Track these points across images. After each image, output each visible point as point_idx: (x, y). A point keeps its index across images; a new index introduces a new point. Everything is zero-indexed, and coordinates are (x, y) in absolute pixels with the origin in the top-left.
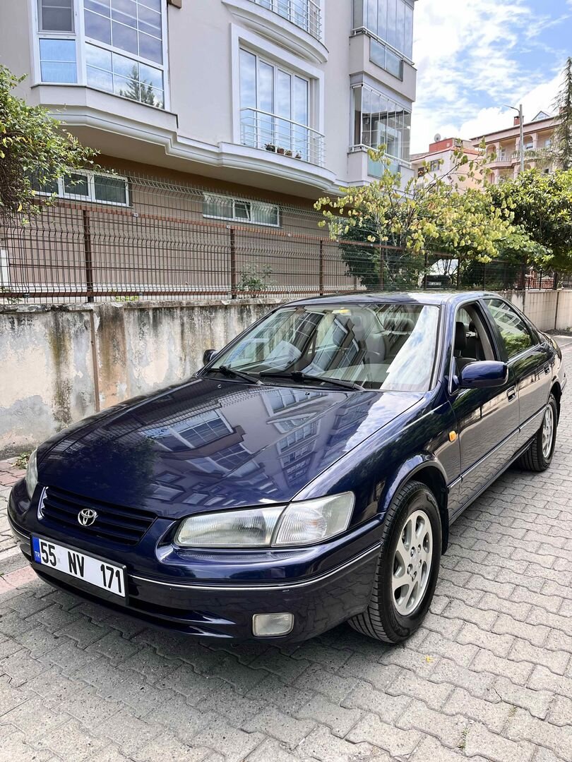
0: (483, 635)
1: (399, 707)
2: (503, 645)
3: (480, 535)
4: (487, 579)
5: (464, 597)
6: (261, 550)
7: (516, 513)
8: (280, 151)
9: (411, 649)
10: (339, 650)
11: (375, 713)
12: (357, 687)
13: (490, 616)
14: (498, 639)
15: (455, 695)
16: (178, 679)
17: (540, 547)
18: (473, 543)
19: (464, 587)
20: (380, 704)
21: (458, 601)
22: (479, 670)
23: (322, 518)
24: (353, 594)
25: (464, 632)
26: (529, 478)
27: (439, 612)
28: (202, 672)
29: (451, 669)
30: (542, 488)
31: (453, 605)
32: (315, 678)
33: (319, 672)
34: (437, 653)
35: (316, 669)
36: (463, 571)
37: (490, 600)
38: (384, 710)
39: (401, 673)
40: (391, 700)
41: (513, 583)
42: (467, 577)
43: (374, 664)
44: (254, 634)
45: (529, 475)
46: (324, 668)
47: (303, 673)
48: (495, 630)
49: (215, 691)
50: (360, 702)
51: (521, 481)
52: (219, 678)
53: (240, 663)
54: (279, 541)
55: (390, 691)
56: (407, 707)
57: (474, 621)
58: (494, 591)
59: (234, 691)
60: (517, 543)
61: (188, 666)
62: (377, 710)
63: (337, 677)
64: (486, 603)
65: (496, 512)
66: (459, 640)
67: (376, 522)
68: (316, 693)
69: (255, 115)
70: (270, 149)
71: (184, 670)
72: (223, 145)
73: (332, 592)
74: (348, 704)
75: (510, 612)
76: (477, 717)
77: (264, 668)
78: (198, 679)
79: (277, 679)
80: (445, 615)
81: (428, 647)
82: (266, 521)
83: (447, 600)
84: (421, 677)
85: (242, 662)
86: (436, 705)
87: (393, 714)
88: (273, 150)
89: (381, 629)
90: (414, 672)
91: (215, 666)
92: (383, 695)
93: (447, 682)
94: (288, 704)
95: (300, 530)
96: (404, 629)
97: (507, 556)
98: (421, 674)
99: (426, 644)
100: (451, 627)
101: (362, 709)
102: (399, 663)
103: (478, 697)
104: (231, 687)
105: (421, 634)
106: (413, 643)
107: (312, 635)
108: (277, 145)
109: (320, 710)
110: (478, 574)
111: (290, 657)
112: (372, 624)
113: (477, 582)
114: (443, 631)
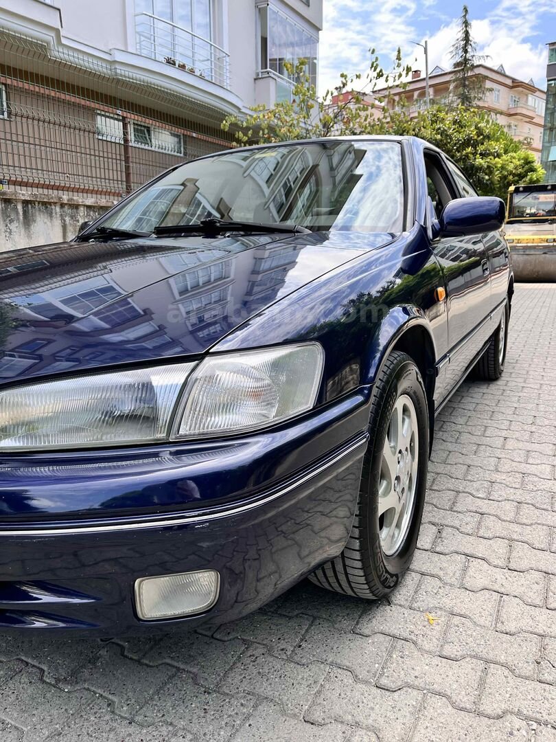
0: (499, 575)
1: (406, 711)
2: (533, 586)
3: (450, 447)
4: (478, 498)
5: (457, 523)
6: (148, 451)
7: (485, 421)
8: (182, 67)
9: (400, 605)
10: (290, 618)
11: (368, 728)
12: (327, 679)
13: (500, 547)
14: (523, 579)
15: (490, 679)
16: (13, 697)
17: (527, 457)
18: (445, 455)
19: (451, 509)
20: (372, 709)
21: (450, 530)
22: (513, 630)
23: (269, 385)
24: (313, 531)
25: (471, 572)
26: (485, 387)
27: (427, 546)
28: (58, 680)
29: (469, 632)
30: (502, 395)
31: (444, 534)
32: (255, 672)
33: (261, 660)
34: (441, 609)
35: (256, 653)
36: (443, 490)
37: (491, 524)
38: (381, 720)
39: (394, 647)
40: (390, 699)
41: (513, 501)
42: (452, 497)
43: (350, 636)
44: (140, 616)
45: (484, 384)
46: (270, 651)
47: (234, 663)
48: (512, 566)
49: (78, 714)
50: (337, 710)
51: (477, 390)
52: (88, 689)
53: (126, 657)
54: (186, 429)
55: (384, 681)
56: (420, 709)
57: (480, 555)
58: (492, 512)
59: (113, 712)
60: (498, 453)
61: (34, 670)
62: (370, 721)
63: (292, 665)
64: (488, 528)
65: (461, 420)
66: (467, 585)
67: (360, 398)
68: (261, 699)
69: (152, 22)
70: (170, 62)
71: (25, 679)
72: (116, 52)
73: (284, 528)
74: (318, 715)
75: (525, 539)
76: (538, 716)
77: (168, 661)
78: (48, 695)
79: (190, 680)
80: (438, 549)
81: (425, 601)
82: (157, 391)
83: (434, 529)
84: (427, 652)
85: (130, 656)
86: (466, 701)
87: (399, 728)
88: (174, 64)
89: (363, 580)
90: (415, 643)
91: (82, 667)
92: (375, 690)
93: (472, 657)
94: (211, 727)
95: (226, 407)
96: (392, 576)
97: (492, 468)
98: (427, 647)
99: (422, 596)
100: (451, 567)
101: (342, 722)
102: (387, 631)
103: (527, 678)
104: (109, 705)
105: (411, 580)
106: (402, 595)
107: (254, 606)
108: (179, 60)
109: (271, 734)
110: (464, 492)
111: (212, 637)
112: (346, 574)
113: (465, 502)
114: (441, 573)
